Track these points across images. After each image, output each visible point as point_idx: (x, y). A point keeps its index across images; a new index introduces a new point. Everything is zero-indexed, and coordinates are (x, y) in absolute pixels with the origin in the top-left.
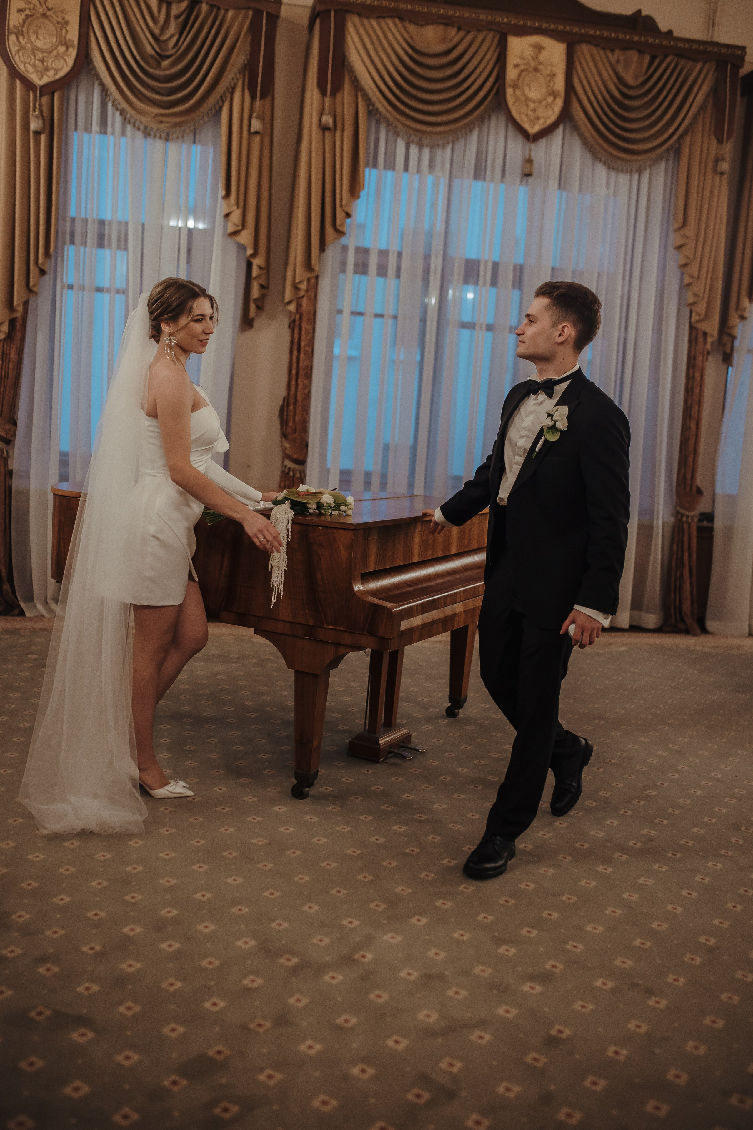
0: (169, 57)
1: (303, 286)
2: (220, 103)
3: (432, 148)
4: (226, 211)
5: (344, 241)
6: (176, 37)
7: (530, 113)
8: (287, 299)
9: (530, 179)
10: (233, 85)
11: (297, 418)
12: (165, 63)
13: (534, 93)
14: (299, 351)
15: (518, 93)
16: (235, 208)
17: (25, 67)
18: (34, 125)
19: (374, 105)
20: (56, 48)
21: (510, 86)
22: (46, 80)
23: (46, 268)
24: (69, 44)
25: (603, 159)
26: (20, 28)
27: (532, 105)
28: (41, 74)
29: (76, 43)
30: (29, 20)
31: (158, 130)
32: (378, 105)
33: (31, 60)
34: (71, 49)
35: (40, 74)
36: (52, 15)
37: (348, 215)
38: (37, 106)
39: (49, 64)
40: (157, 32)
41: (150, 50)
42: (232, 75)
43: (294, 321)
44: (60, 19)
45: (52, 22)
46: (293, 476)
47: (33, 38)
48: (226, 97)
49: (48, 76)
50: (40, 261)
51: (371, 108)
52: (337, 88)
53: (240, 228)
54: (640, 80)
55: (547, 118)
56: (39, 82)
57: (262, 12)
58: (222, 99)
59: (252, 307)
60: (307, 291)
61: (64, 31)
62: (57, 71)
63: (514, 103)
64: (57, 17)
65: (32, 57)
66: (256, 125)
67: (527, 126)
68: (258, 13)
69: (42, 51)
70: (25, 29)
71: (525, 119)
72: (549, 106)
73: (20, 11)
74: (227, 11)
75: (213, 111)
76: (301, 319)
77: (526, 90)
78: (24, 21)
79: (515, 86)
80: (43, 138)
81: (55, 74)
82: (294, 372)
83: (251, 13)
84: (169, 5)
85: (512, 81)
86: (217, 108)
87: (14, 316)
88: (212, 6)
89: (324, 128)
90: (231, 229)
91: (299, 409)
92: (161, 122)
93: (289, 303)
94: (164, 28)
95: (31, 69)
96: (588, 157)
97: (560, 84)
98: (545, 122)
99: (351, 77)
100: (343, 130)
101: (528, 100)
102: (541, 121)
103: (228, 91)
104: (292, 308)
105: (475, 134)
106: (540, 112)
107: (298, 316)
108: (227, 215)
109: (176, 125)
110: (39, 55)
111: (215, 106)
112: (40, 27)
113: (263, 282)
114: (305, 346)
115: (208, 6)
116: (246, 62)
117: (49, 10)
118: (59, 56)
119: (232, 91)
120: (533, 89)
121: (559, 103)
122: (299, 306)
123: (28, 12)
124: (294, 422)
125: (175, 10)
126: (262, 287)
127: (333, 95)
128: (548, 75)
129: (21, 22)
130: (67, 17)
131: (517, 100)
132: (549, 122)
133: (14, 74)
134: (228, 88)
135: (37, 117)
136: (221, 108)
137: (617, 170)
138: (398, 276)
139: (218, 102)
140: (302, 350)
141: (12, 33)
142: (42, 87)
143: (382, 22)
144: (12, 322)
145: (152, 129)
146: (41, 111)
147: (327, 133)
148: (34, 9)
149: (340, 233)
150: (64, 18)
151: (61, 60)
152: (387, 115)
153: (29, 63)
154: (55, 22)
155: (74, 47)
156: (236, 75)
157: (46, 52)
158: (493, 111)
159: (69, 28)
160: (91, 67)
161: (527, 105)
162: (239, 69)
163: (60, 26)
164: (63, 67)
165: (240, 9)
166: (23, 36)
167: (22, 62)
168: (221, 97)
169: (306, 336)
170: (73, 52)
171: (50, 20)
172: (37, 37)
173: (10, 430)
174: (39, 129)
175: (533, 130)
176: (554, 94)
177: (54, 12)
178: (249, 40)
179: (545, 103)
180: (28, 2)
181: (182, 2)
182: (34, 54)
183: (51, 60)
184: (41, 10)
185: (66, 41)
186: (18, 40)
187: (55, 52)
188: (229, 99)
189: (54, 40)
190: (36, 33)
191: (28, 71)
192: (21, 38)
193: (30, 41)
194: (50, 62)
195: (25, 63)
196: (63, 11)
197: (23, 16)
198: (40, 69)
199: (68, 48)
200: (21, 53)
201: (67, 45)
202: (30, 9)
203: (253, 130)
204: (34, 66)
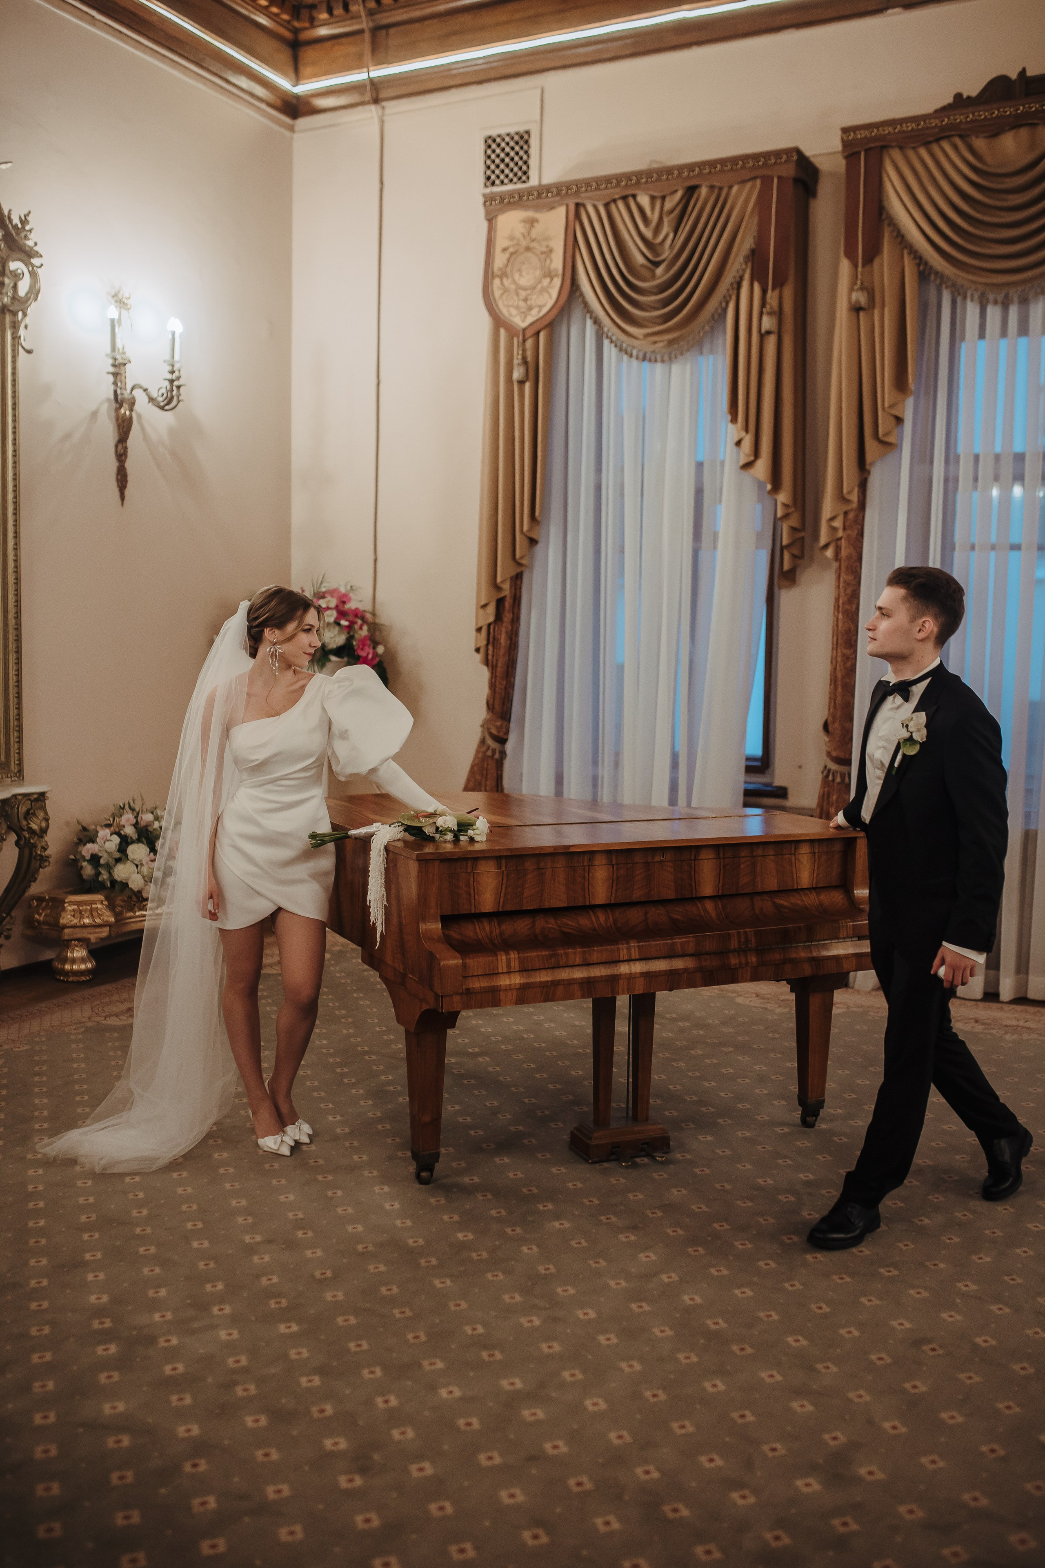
0: (662, 261)
1: (838, 523)
2: (724, 304)
3: (1023, 301)
4: (736, 439)
5: (893, 455)
6: (671, 236)
8: (823, 541)
10: (738, 279)
12: (659, 271)
16: (746, 432)
17: (509, 311)
18: (517, 375)
19: (925, 264)
20: (540, 282)
22: (529, 320)
23: (534, 536)
24: (553, 274)
26: (504, 270)
28: (525, 314)
29: (560, 272)
30: (514, 257)
33: (514, 302)
34: (554, 280)
35: (523, 315)
36: (537, 246)
37: (899, 419)
38: (520, 352)
39: (533, 302)
40: (649, 235)
41: (640, 260)
42: (736, 266)
44: (544, 249)
45: (535, 254)
47: (516, 277)
48: (730, 296)
49: (532, 316)
50: (525, 528)
51: (922, 268)
52: (872, 253)
53: (752, 458)
56: (523, 325)
57: (771, 179)
58: (726, 299)
59: (786, 556)
61: (548, 261)
62: (541, 307)
64: (541, 246)
65: (516, 298)
66: (767, 323)
68: (767, 181)
69: (525, 289)
70: (509, 269)
73: (505, 250)
74: (730, 187)
75: (715, 316)
78: (508, 260)
80: (528, 387)
81: (539, 312)
83: (759, 183)
84: (662, 197)
86: (720, 311)
87: (502, 595)
89: (856, 309)
90: (745, 458)
92: (655, 343)
93: (826, 546)
94: (657, 229)
95: (514, 312)
100: (883, 305)
103: (733, 288)
104: (831, 553)
108: (738, 443)
109: (671, 342)
110: (523, 294)
111: (717, 309)
112: (524, 263)
115: (707, 189)
116: (753, 247)
117: (533, 241)
118: (542, 289)
119: (737, 286)
122: (838, 550)
123: (512, 250)
125: (668, 205)
126: (793, 529)
127: (869, 260)
129: (505, 261)
130: (552, 244)
133: (498, 322)
134: (732, 284)
135: (520, 364)
136: (725, 311)
139: (720, 304)
141: (497, 276)
142: (526, 330)
143: (935, 148)
144: (500, 602)
146: (525, 357)
147: (861, 315)
148: (517, 244)
149: (887, 446)
150: (547, 247)
151: (545, 295)
153: (512, 306)
154: (538, 253)
155: (558, 276)
156: (741, 265)
157: (530, 289)
159: (554, 256)
160: (578, 294)
162: (744, 257)
163: (543, 256)
164: (546, 302)
165: (747, 181)
166: (506, 276)
167: (505, 307)
168: (724, 296)
169: (845, 590)
170: (557, 283)
171: (533, 253)
172: (521, 275)
173: (501, 726)
174: (521, 379)
177: (539, 242)
178: (756, 217)
180: (511, 238)
181: (676, 191)
182: (517, 295)
183: (534, 297)
184: (524, 243)
185: (550, 272)
186: (502, 283)
187: (539, 287)
188: (734, 298)
189: (538, 273)
190: (519, 270)
191: (511, 315)
192: (505, 280)
193: (514, 282)
194: (535, 300)
195: (508, 306)
196: (547, 239)
197: (507, 255)
198: (523, 310)
199: (552, 278)
200: (504, 296)
201: (551, 275)
202: (513, 246)
203: (763, 331)
204: (517, 308)
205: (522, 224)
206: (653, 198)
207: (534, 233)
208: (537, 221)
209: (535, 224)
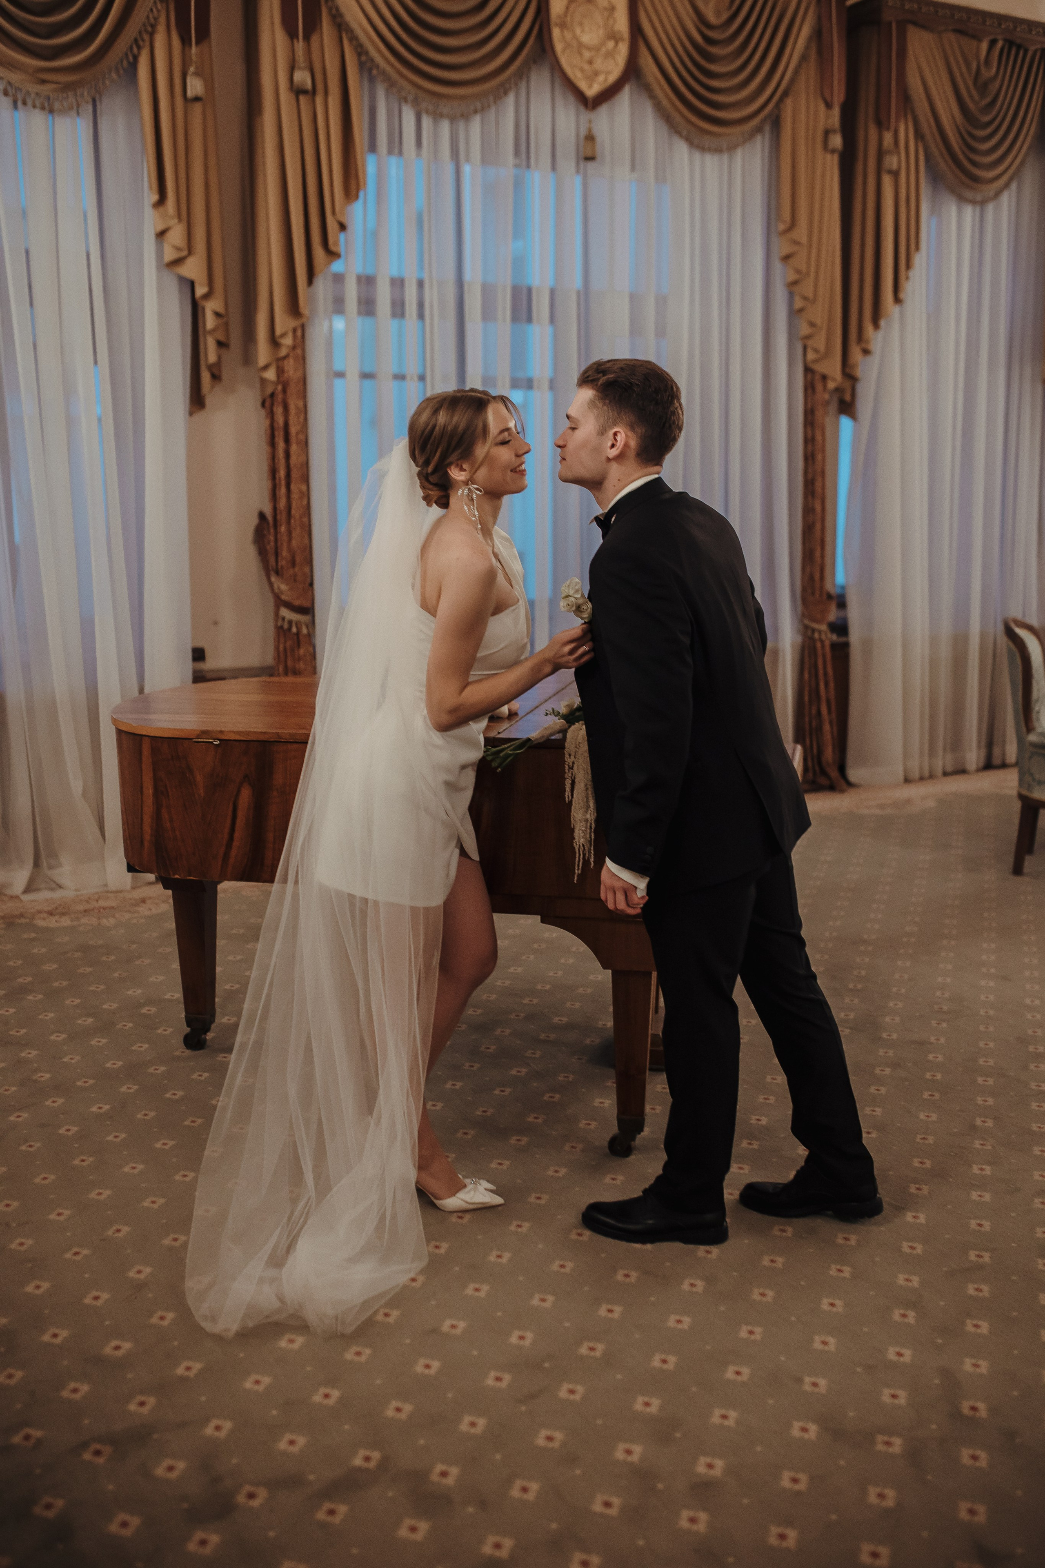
1: (288, 341)
2: (135, 50)
3: (453, 119)
4: (161, 228)
5: (337, 266)
7: (586, 67)
8: (262, 361)
9: (590, 165)
10: (152, 20)
11: (294, 543)
13: (590, 35)
14: (287, 440)
15: (568, 35)
16: (177, 220)
19: (367, 53)
21: (557, 25)
25: (685, 133)
27: (587, 54)
31: (38, 95)
32: (374, 53)
37: (343, 227)
43: (272, 395)
46: (298, 634)
48: (143, 39)
51: (364, 58)
52: (312, 26)
53: (185, 253)
54: (724, 17)
55: (608, 73)
58: (137, 43)
59: (206, 376)
60: (294, 348)
63: (564, 51)
66: (195, 86)
67: (583, 85)
71: (579, 75)
72: (610, 55)
75: (125, 63)
76: (284, 391)
77: (578, 31)
79: (563, 26)
82: (282, 474)
85: (559, 16)
86: (131, 59)
89: (298, 92)
90: (170, 254)
91: (297, 532)
92: (43, 82)
93: (266, 368)
96: (664, 129)
97: (622, 23)
98: (606, 79)
99: (330, 10)
100: (326, 93)
101: (581, 46)
102: (601, 78)
103: (146, 31)
104: (271, 375)
105: (510, 99)
106: (599, 64)
107: (280, 388)
108: (162, 234)
109: (67, 87)
111: (127, 55)
113: (221, 337)
114: (297, 434)
119: (151, 30)
120: (586, 28)
121: (623, 50)
122: (280, 371)
124: (290, 550)
126: (220, 344)
127: (307, 38)
128: (605, 9)
131: (567, 46)
132: (612, 78)
136: (136, 58)
137: (702, 149)
138: (421, 316)
139: (131, 48)
140: (293, 439)
145: (29, 93)
147: (302, 99)
149: (332, 255)
152: (389, 69)
158: (535, 62)
161: (581, 54)
168: (136, 40)
169: (296, 417)
175: (592, 90)
176: (614, 37)
179: (603, 50)
188: (147, 44)
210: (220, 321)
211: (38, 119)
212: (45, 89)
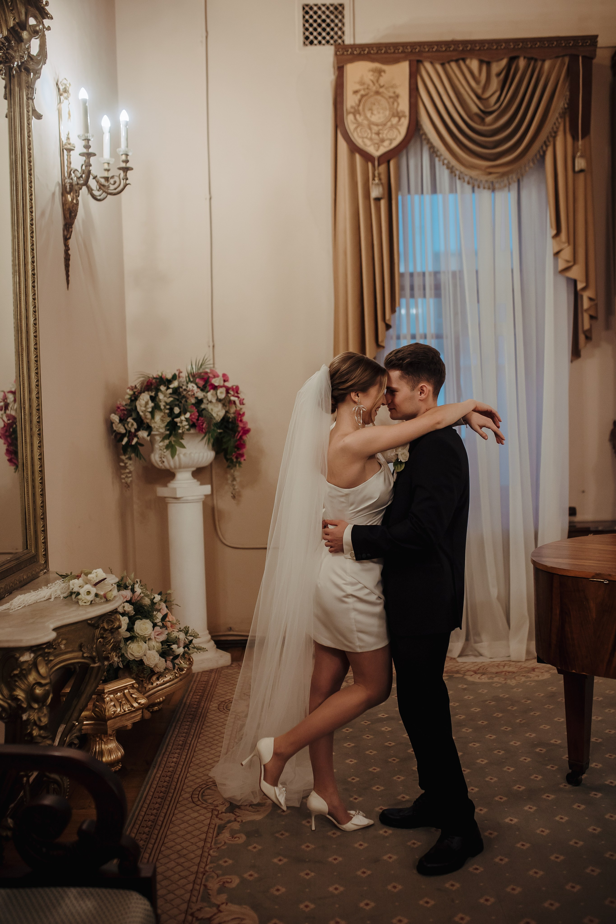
0: (491, 113)
2: (544, 148)
4: (556, 250)
6: (497, 94)
10: (555, 129)
12: (489, 119)
16: (566, 245)
17: (363, 142)
18: (375, 192)
20: (390, 120)
22: (382, 150)
23: (391, 324)
24: (400, 115)
26: (356, 108)
28: (378, 146)
29: (407, 113)
30: (364, 99)
31: (487, 181)
33: (368, 134)
34: (403, 120)
35: (376, 146)
36: (385, 91)
38: (376, 174)
39: (384, 136)
40: (479, 91)
41: (475, 109)
42: (554, 120)
44: (391, 94)
45: (384, 98)
47: (369, 114)
48: (549, 141)
49: (384, 147)
50: (387, 317)
53: (571, 263)
56: (376, 152)
57: (579, 56)
58: (545, 143)
59: (582, 338)
61: (396, 104)
62: (391, 140)
64: (389, 92)
65: (369, 131)
66: (580, 164)
68: (574, 58)
69: (377, 125)
70: (361, 108)
73: (356, 92)
74: (544, 61)
75: (538, 156)
78: (360, 101)
80: (382, 203)
81: (391, 144)
83: (567, 60)
84: (489, 64)
86: (542, 153)
88: (529, 59)
90: (562, 265)
92: (490, 173)
94: (485, 88)
95: (368, 142)
103: (551, 136)
108: (557, 254)
109: (503, 175)
110: (375, 129)
111: (539, 152)
112: (374, 104)
113: (592, 313)
115: (526, 60)
116: (566, 106)
117: (381, 87)
118: (392, 127)
119: (554, 135)
123: (362, 92)
125: (495, 69)
126: (592, 317)
129: (357, 102)
130: (398, 91)
133: (354, 148)
134: (550, 133)
135: (377, 184)
136: (545, 152)
139: (542, 147)
141: (350, 113)
142: (380, 157)
145: (481, 181)
146: (380, 179)
148: (368, 88)
150: (394, 93)
151: (395, 130)
153: (366, 138)
154: (387, 97)
155: (405, 116)
156: (557, 119)
157: (381, 125)
159: (400, 100)
160: (421, 132)
162: (559, 114)
163: (392, 100)
164: (396, 137)
165: (557, 57)
166: (359, 113)
167: (360, 137)
170: (405, 122)
171: (383, 96)
172: (372, 113)
174: (378, 196)
177: (386, 89)
178: (567, 84)
180: (362, 83)
181: (502, 59)
182: (370, 129)
183: (386, 132)
184: (374, 88)
185: (398, 113)
186: (355, 118)
187: (389, 124)
188: (552, 143)
189: (387, 113)
190: (371, 109)
191: (365, 145)
192: (358, 116)
193: (366, 118)
194: (385, 134)
195: (363, 138)
196: (393, 86)
197: (358, 96)
198: (376, 141)
199: (400, 118)
200: (359, 129)
201: (399, 116)
202: (364, 89)
203: (577, 169)
204: (371, 139)
205: (371, 73)
206: (481, 62)
207: (382, 81)
208: (384, 71)
209: (383, 74)
210: (593, 303)
211: (485, 195)
212: (491, 178)
